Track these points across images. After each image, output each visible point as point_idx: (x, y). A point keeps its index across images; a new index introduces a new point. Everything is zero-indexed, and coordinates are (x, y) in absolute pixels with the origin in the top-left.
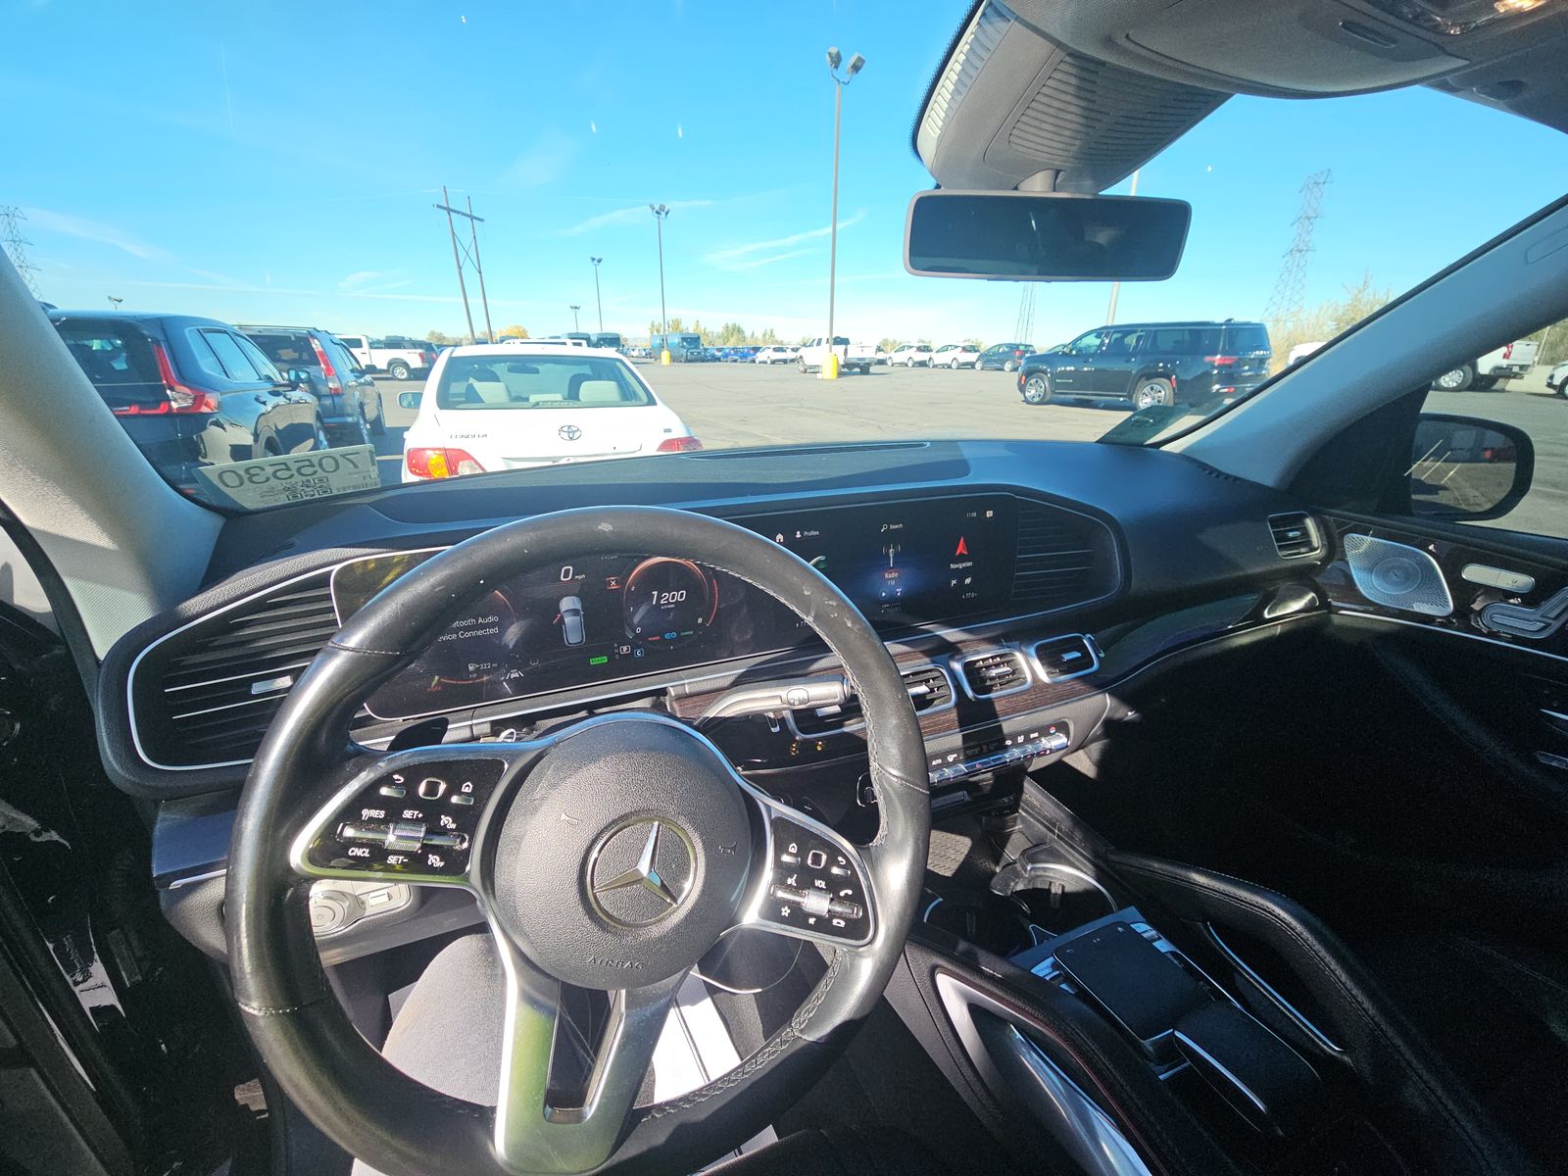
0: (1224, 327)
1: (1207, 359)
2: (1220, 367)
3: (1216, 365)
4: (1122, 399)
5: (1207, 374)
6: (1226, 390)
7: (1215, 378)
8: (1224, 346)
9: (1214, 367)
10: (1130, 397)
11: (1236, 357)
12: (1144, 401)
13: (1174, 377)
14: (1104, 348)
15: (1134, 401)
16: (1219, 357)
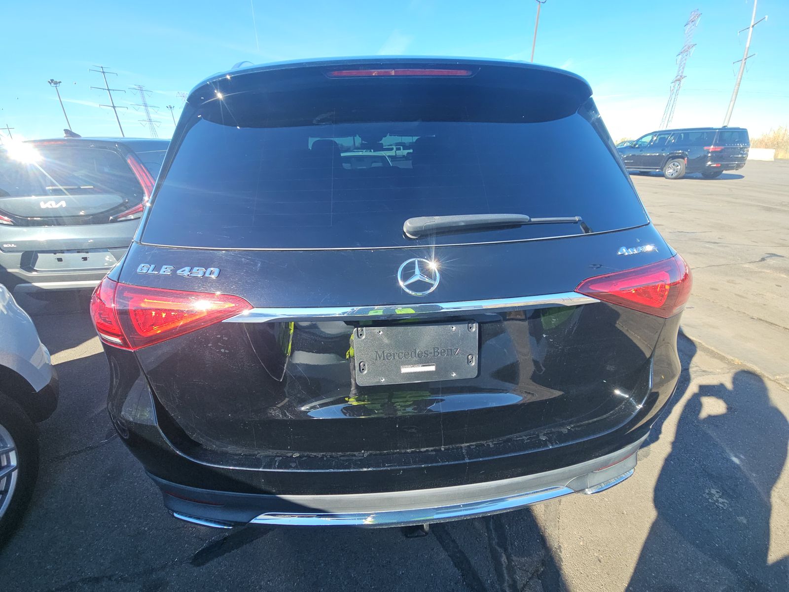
0: (717, 131)
1: (706, 148)
2: (712, 152)
3: (710, 151)
4: (657, 170)
5: (706, 157)
6: (715, 165)
7: (709, 158)
8: (716, 141)
9: (709, 152)
10: (662, 169)
11: (723, 147)
12: (669, 171)
13: (686, 158)
14: (652, 144)
15: (664, 171)
16: (712, 147)
